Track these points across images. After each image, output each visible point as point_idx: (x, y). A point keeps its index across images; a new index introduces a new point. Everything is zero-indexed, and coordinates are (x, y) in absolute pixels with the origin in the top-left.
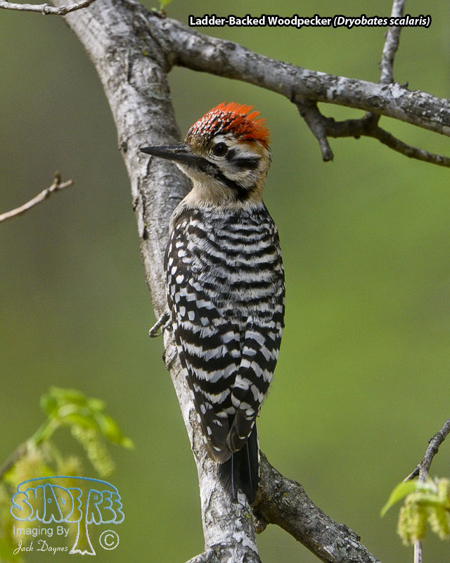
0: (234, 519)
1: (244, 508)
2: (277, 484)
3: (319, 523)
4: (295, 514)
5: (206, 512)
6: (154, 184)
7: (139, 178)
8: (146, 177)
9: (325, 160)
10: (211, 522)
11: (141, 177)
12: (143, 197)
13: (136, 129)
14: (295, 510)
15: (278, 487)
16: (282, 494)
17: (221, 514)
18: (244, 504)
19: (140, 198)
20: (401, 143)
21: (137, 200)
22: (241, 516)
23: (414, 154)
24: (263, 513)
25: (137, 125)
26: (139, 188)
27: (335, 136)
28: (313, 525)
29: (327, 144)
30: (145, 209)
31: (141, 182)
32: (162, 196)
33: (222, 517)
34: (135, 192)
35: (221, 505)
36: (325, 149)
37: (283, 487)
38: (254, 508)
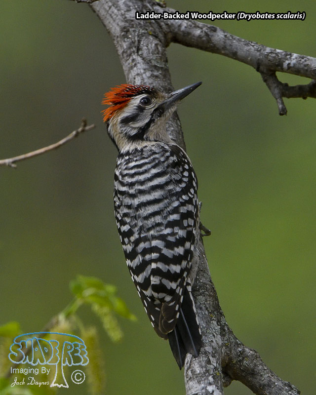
0: (207, 376)
1: (215, 368)
2: (240, 351)
3: (270, 381)
4: (252, 374)
5: (187, 371)
9: (281, 114)
10: (191, 378)
14: (253, 370)
15: (241, 354)
16: (243, 358)
17: (198, 372)
18: (215, 365)
22: (213, 374)
24: (229, 372)
27: (289, 97)
28: (265, 382)
29: (283, 103)
33: (199, 374)
35: (198, 366)
36: (280, 106)
37: (244, 353)
38: (223, 368)
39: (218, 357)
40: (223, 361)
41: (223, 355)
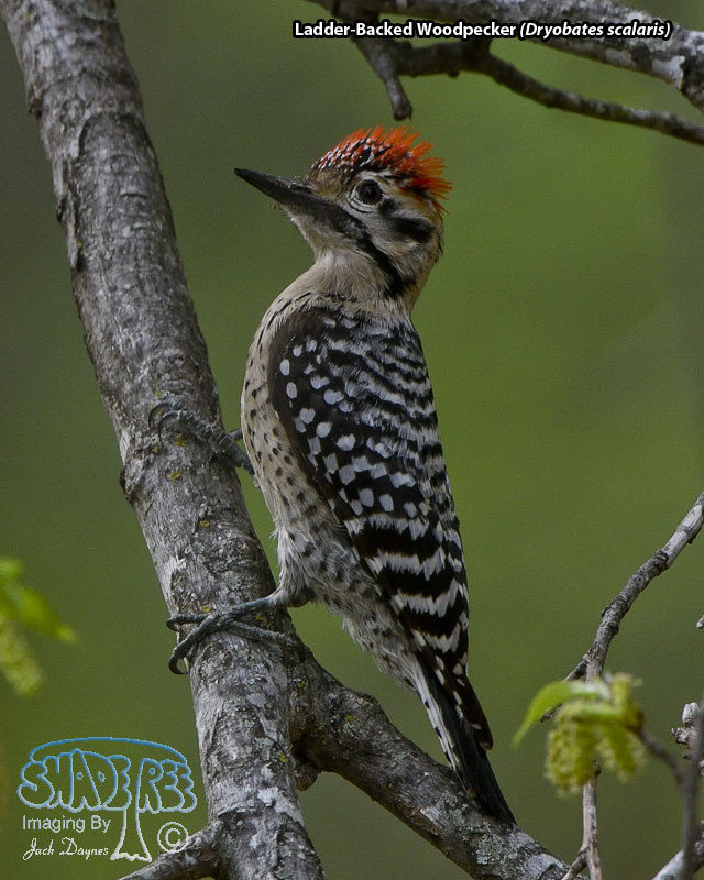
0: (258, 766)
1: (275, 745)
2: (333, 701)
3: (411, 768)
4: (367, 754)
5: (208, 756)
6: (93, 172)
7: (65, 163)
8: (78, 160)
9: (398, 118)
10: (217, 773)
11: (69, 161)
12: (75, 195)
13: (57, 74)
14: (368, 745)
15: (336, 706)
16: (343, 717)
17: (235, 757)
18: (275, 737)
19: (69, 198)
20: (533, 83)
21: (64, 201)
22: (270, 760)
23: (556, 101)
24: (311, 754)
25: (58, 66)
26: (65, 179)
27: (414, 74)
28: (400, 771)
29: (400, 90)
30: (78, 217)
31: (70, 168)
32: (109, 193)
33: (237, 762)
34: (60, 187)
35: (234, 742)
36: (396, 98)
37: (344, 706)
38: (294, 743)
39: (280, 718)
40: (294, 726)
41: (292, 711)
